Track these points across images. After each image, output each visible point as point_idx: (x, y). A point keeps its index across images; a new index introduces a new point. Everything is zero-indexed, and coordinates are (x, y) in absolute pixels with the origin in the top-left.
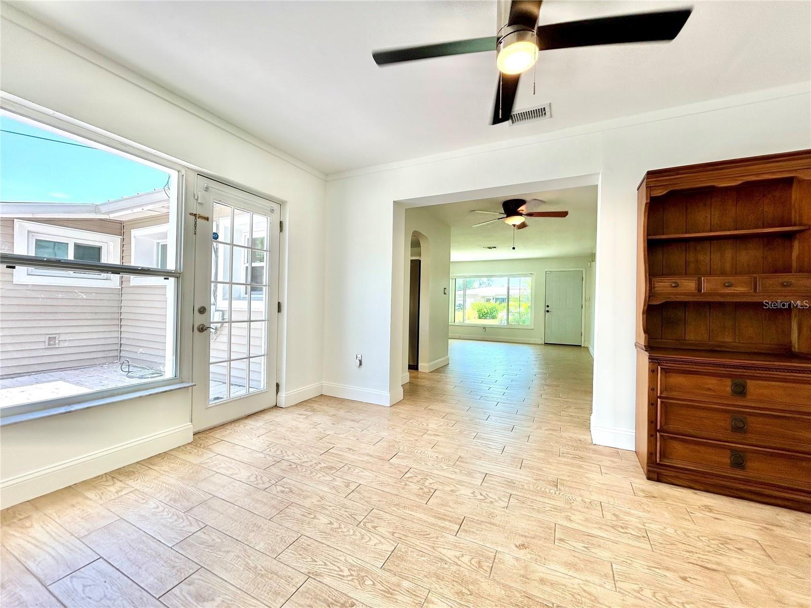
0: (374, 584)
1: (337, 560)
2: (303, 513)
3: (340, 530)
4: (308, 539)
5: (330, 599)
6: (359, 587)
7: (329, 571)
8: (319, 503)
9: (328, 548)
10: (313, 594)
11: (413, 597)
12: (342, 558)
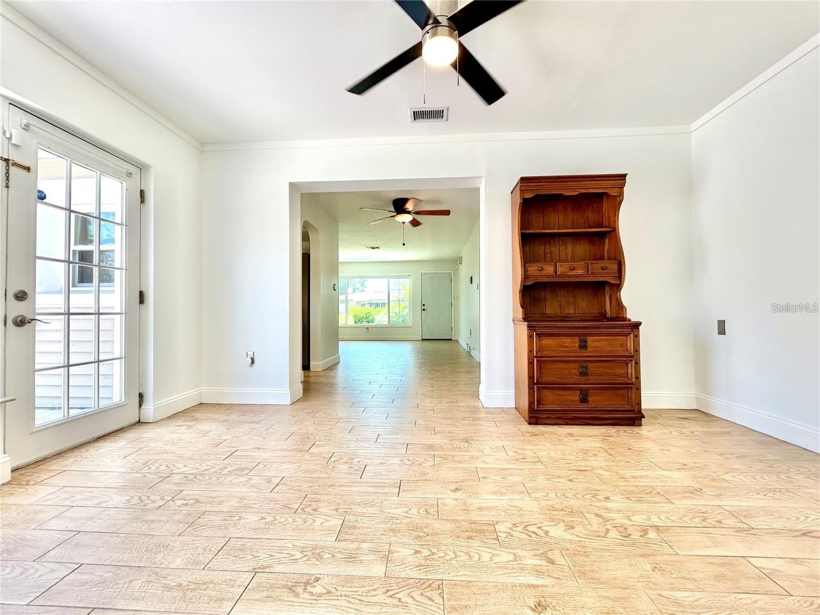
0: (333, 556)
1: (284, 548)
2: (222, 518)
3: (276, 522)
4: (239, 540)
5: (289, 583)
6: (318, 563)
7: (279, 560)
8: (239, 505)
9: (269, 541)
10: (267, 585)
11: (377, 553)
12: (291, 545)
